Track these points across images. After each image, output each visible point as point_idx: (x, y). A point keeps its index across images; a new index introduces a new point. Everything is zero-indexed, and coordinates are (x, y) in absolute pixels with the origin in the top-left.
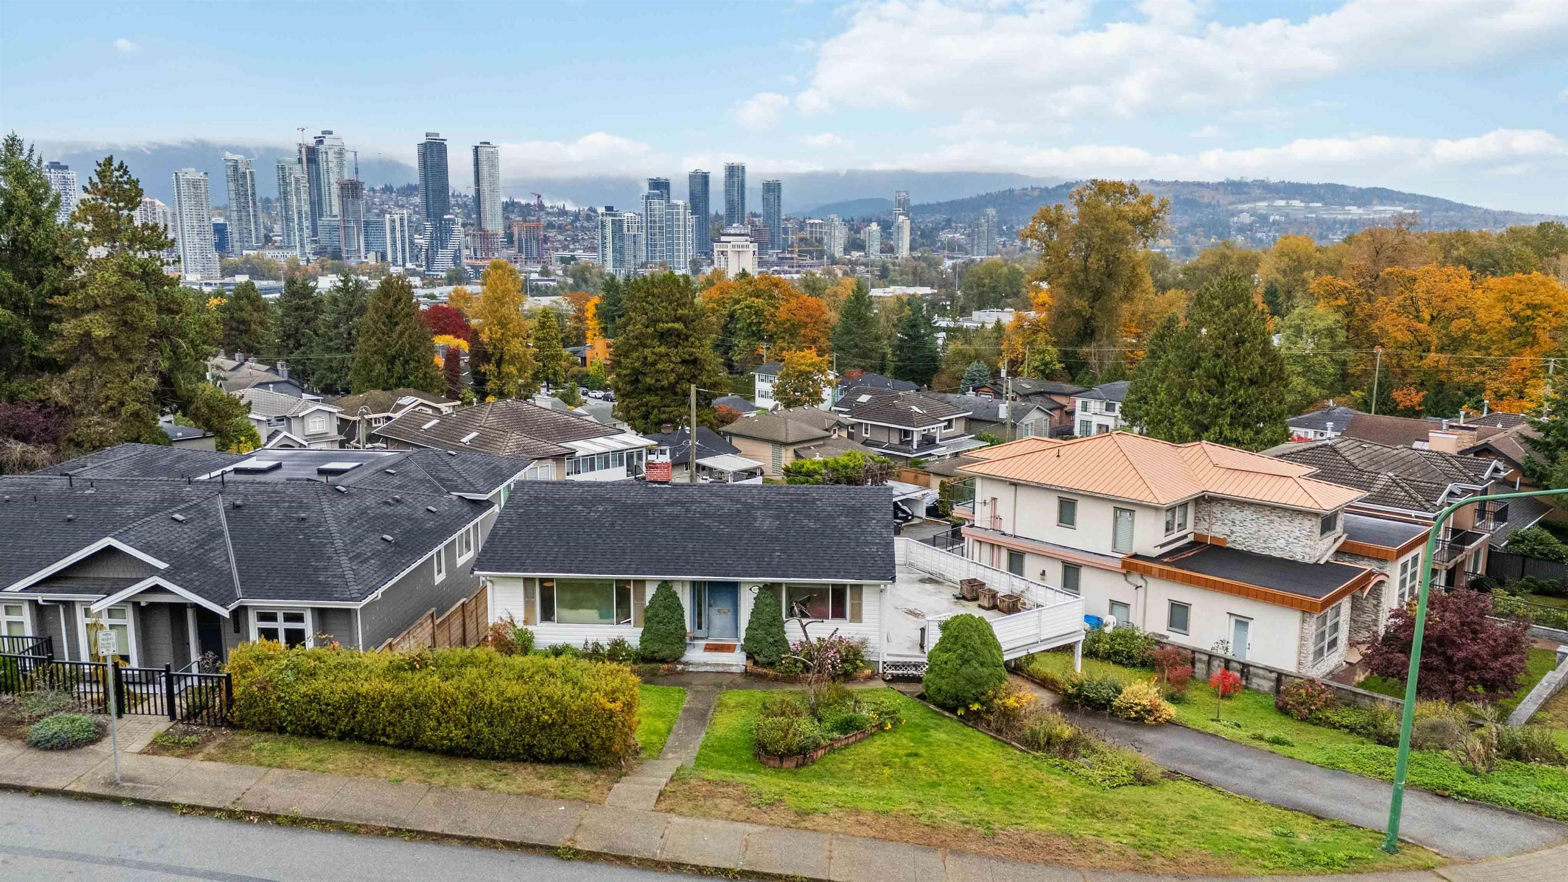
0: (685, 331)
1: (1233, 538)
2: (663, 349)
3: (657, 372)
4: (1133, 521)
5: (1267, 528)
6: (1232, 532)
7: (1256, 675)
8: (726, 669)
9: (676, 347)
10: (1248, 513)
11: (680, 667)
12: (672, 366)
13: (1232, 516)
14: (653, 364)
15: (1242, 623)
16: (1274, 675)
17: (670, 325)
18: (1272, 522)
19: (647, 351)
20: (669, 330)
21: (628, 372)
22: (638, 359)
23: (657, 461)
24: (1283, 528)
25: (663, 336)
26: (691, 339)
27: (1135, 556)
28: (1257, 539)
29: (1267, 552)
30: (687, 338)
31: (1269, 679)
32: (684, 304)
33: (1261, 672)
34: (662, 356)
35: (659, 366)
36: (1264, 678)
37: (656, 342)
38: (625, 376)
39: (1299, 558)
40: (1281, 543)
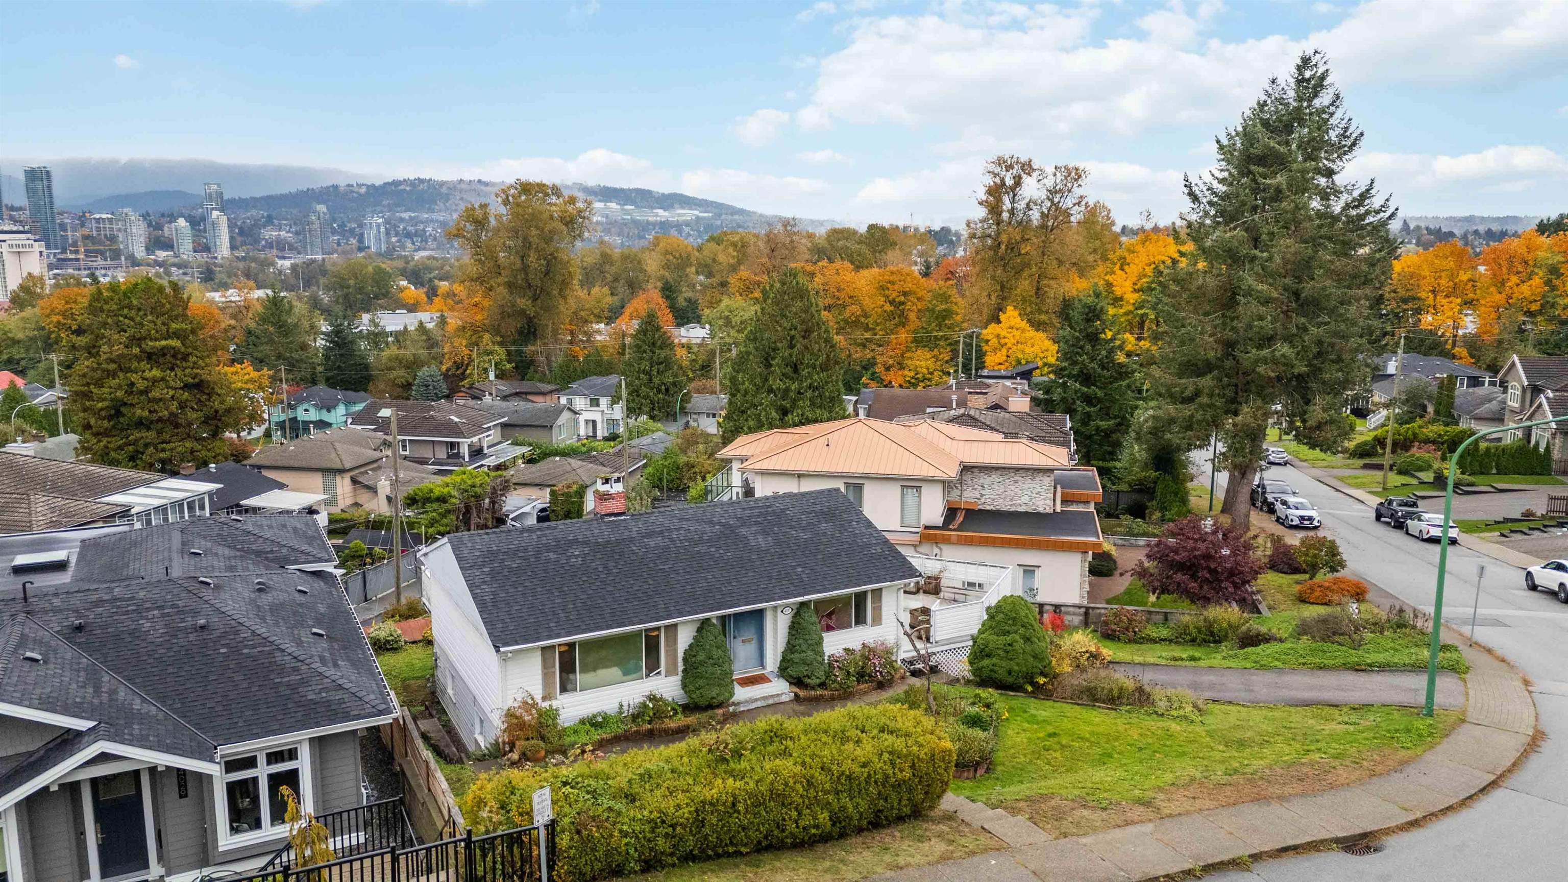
0: (183, 349)
1: (983, 500)
2: (156, 373)
3: (150, 401)
4: (920, 496)
5: (1013, 488)
6: (982, 495)
7: (1068, 613)
8: (776, 700)
9: (172, 369)
10: (995, 477)
11: (731, 709)
12: (171, 393)
13: (982, 481)
14: (145, 392)
15: (1029, 571)
16: (1083, 610)
17: (163, 343)
18: (1016, 482)
19: (134, 377)
20: (163, 348)
21: (106, 404)
22: (120, 387)
23: (612, 491)
24: (1026, 486)
25: (151, 357)
26: (192, 359)
27: (926, 527)
28: (1004, 499)
29: (1013, 509)
30: (185, 358)
31: (1079, 615)
32: (176, 317)
33: (1071, 609)
34: (155, 381)
35: (155, 394)
36: (1074, 614)
37: (144, 365)
38: (102, 409)
39: (1041, 510)
40: (1025, 499)
